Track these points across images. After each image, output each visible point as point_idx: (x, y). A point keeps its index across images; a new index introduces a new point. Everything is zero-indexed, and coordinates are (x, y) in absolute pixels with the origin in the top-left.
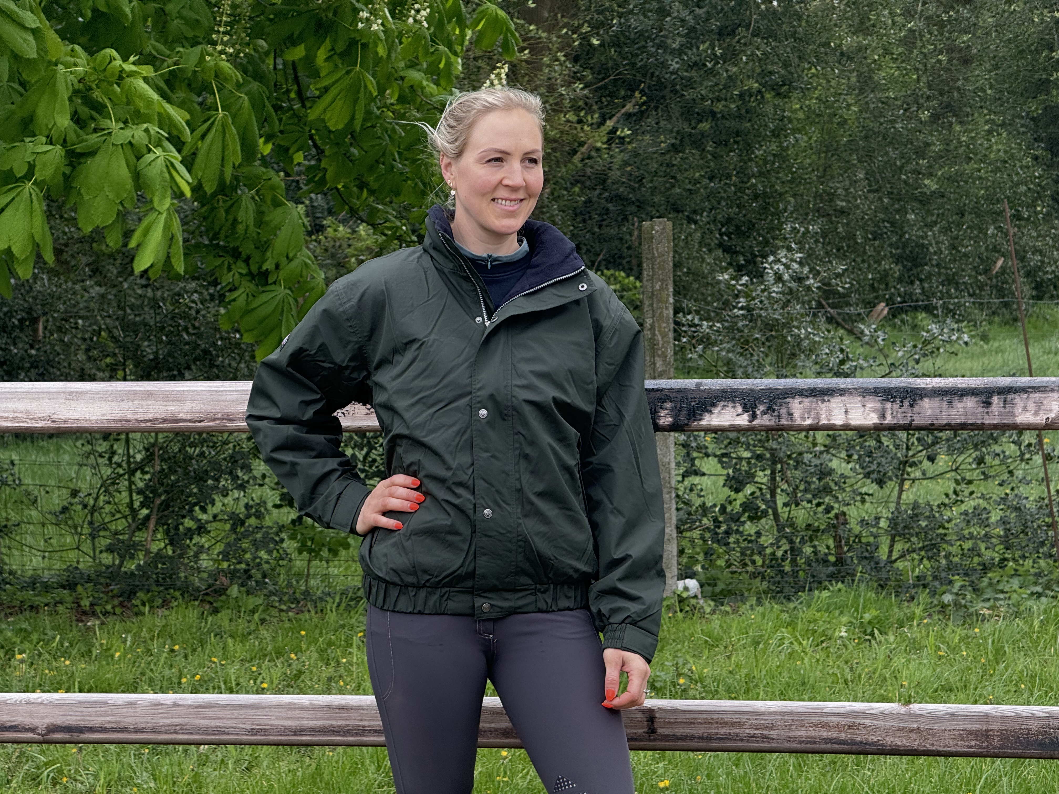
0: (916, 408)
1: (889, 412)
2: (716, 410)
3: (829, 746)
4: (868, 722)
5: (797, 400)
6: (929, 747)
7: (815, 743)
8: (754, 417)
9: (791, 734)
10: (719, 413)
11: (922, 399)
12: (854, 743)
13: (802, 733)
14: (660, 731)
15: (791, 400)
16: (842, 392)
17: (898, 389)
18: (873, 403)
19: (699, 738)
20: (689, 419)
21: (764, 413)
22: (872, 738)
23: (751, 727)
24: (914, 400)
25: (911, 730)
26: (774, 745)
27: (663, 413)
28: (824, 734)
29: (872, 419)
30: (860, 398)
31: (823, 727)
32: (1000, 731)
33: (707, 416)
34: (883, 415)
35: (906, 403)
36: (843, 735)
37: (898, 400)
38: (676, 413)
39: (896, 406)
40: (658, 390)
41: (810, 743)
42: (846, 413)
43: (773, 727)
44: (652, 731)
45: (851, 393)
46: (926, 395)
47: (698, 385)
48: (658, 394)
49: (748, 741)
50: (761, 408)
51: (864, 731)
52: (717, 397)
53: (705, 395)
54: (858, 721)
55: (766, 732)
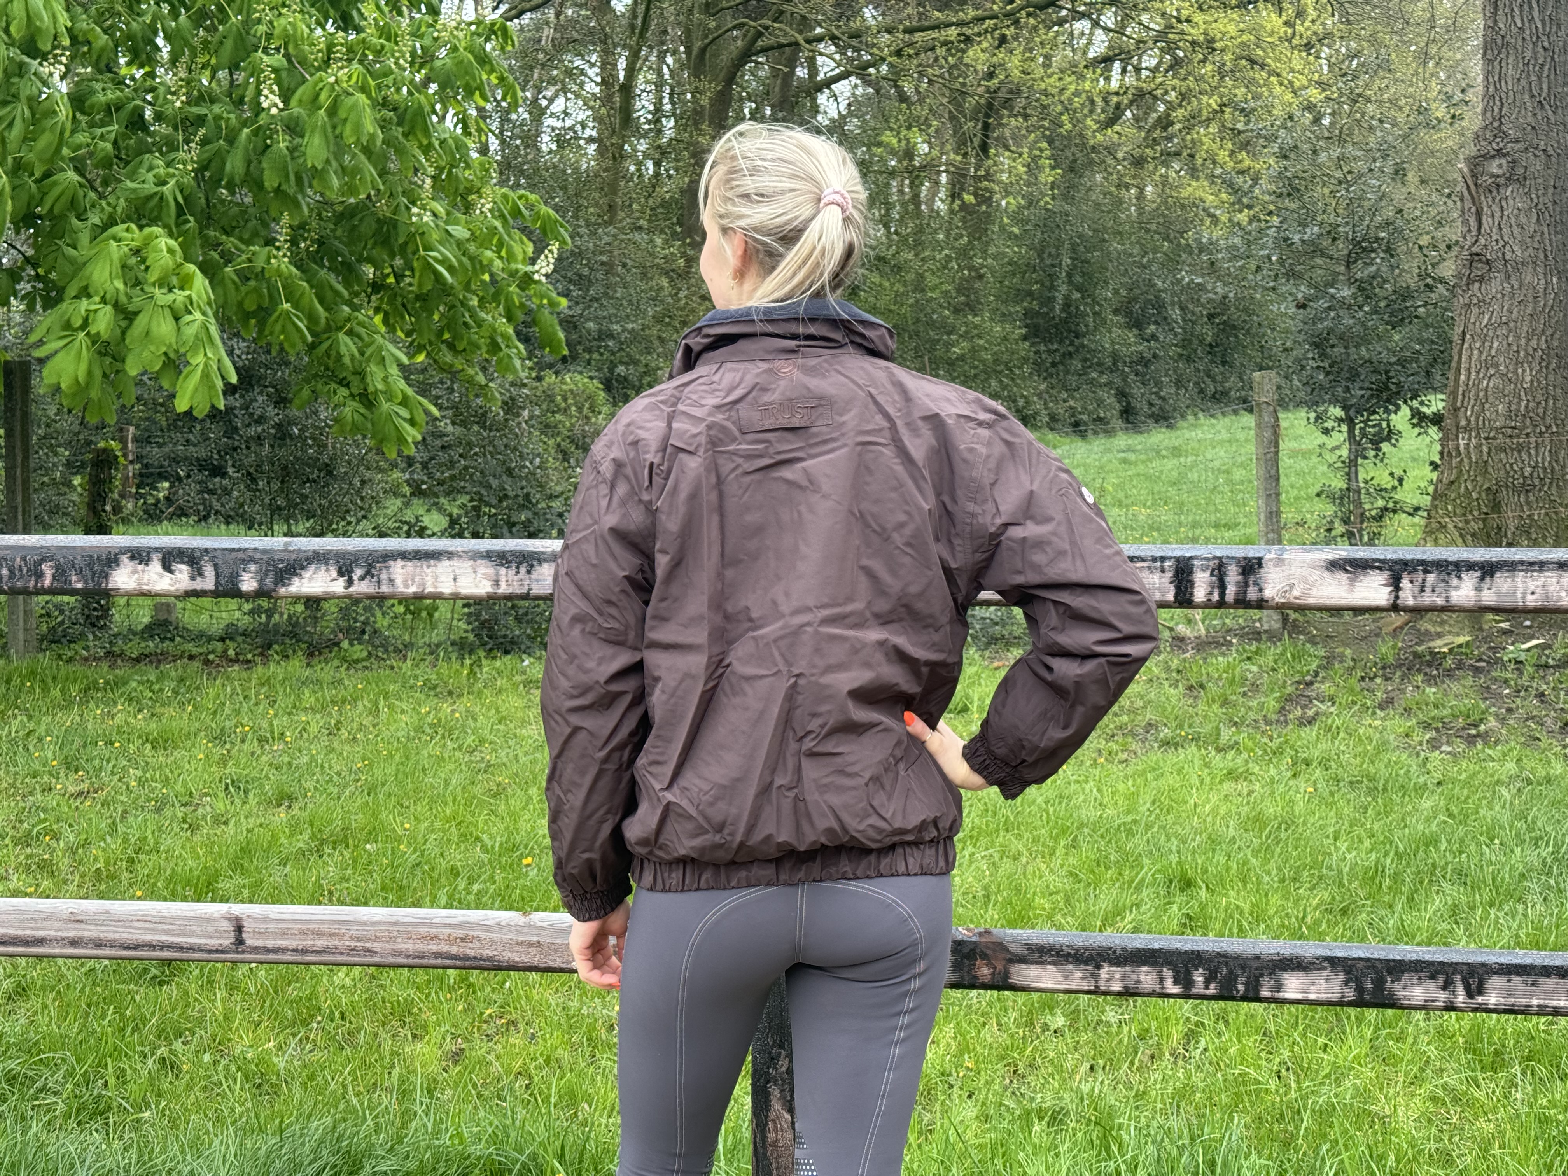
0: (534, 575)
1: (503, 580)
2: (306, 574)
3: (439, 961)
4: (483, 935)
5: (400, 563)
6: (551, 964)
7: (423, 957)
8: (350, 582)
9: (398, 947)
10: (311, 578)
11: (540, 564)
12: (466, 958)
13: (410, 947)
14: (249, 942)
15: (391, 563)
16: (450, 555)
17: (513, 553)
18: (485, 569)
19: (293, 950)
20: (276, 584)
21: (362, 578)
22: (487, 953)
23: (352, 938)
24: (532, 566)
25: (531, 945)
26: (377, 959)
27: (246, 577)
28: (434, 947)
29: (484, 588)
30: (471, 563)
31: (432, 939)
33: (296, 581)
34: (497, 583)
35: (523, 570)
36: (454, 950)
37: (514, 565)
38: (262, 576)
39: (512, 572)
40: (239, 550)
41: (418, 957)
42: (455, 580)
43: (376, 939)
44: (240, 942)
45: (460, 557)
46: (546, 561)
47: (287, 544)
48: (240, 555)
50: (358, 572)
51: (478, 945)
52: (307, 559)
53: (294, 556)
54: (471, 933)
55: (368, 945)
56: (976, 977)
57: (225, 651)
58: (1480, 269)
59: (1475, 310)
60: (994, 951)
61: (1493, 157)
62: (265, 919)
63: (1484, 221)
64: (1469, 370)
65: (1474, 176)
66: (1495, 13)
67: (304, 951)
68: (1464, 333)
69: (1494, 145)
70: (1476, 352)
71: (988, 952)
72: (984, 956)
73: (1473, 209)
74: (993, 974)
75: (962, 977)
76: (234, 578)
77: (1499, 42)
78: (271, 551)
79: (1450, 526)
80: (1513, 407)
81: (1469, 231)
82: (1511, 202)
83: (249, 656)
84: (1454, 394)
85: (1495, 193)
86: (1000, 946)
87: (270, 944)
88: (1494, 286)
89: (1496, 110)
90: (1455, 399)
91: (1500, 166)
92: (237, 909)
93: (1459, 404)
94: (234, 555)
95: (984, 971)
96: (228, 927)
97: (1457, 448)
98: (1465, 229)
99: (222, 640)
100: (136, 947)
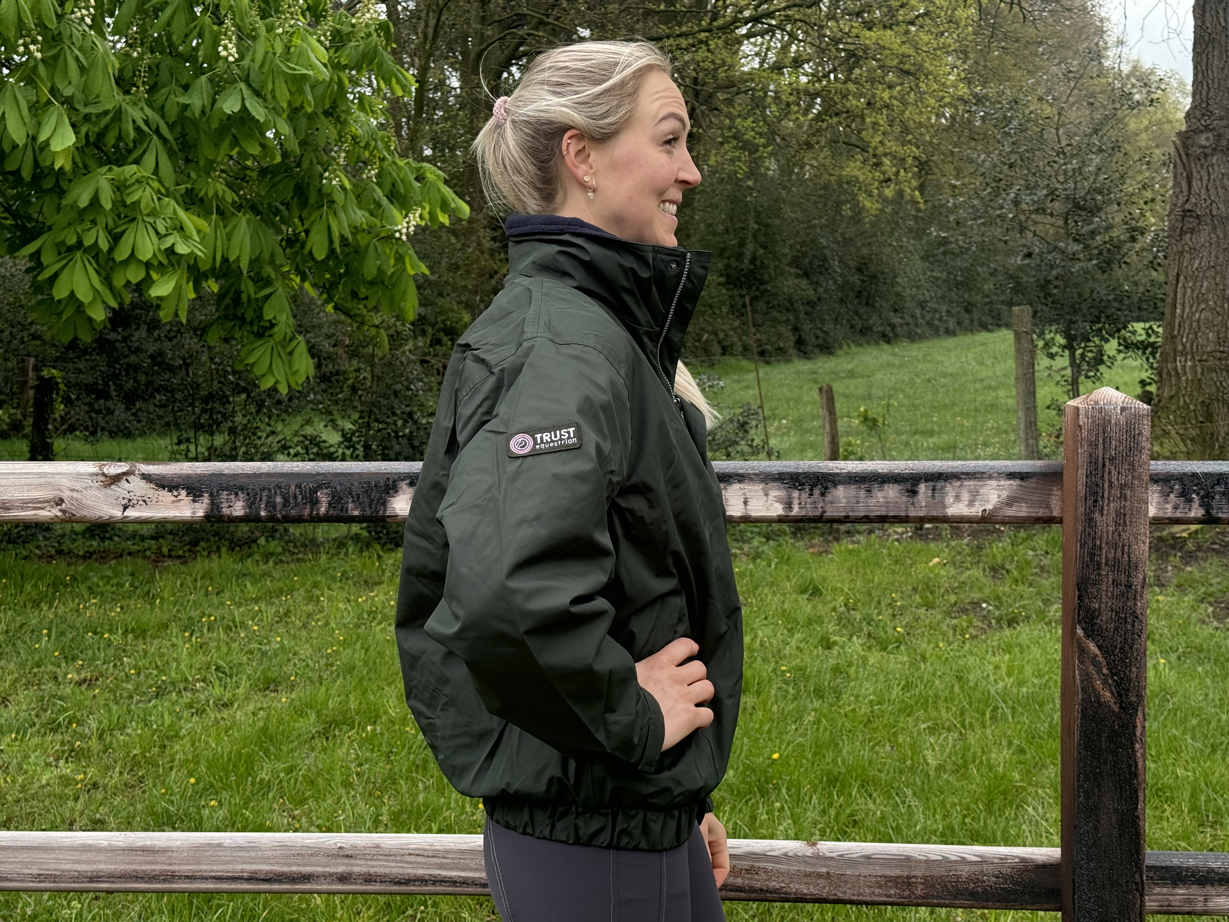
0: (828, 498)
1: (796, 502)
4: (769, 866)
6: (841, 896)
11: (835, 486)
12: (752, 890)
16: (741, 478)
17: (806, 475)
18: (776, 492)
22: (774, 884)
24: (826, 488)
25: (820, 876)
29: (777, 510)
30: (761, 486)
32: (925, 878)
34: (789, 505)
35: (817, 492)
37: (807, 488)
39: (805, 495)
42: (745, 503)
45: (751, 480)
46: (841, 483)
51: (764, 877)
54: (757, 864)
57: (159, 548)
58: (1191, 223)
59: (1187, 256)
61: (1202, 131)
63: (1194, 183)
64: (1183, 305)
65: (1185, 147)
66: (1203, 15)
68: (1178, 275)
69: (1203, 122)
70: (1189, 290)
73: (1185, 174)
77: (1206, 38)
79: (1173, 432)
80: (1222, 335)
81: (1181, 192)
82: (1216, 168)
83: (181, 553)
84: (1171, 324)
85: (1203, 161)
88: (1203, 237)
89: (1204, 93)
90: (1173, 328)
91: (1207, 139)
93: (1176, 333)
97: (1176, 369)
98: (1177, 191)
99: (153, 538)
100: (407, 882)
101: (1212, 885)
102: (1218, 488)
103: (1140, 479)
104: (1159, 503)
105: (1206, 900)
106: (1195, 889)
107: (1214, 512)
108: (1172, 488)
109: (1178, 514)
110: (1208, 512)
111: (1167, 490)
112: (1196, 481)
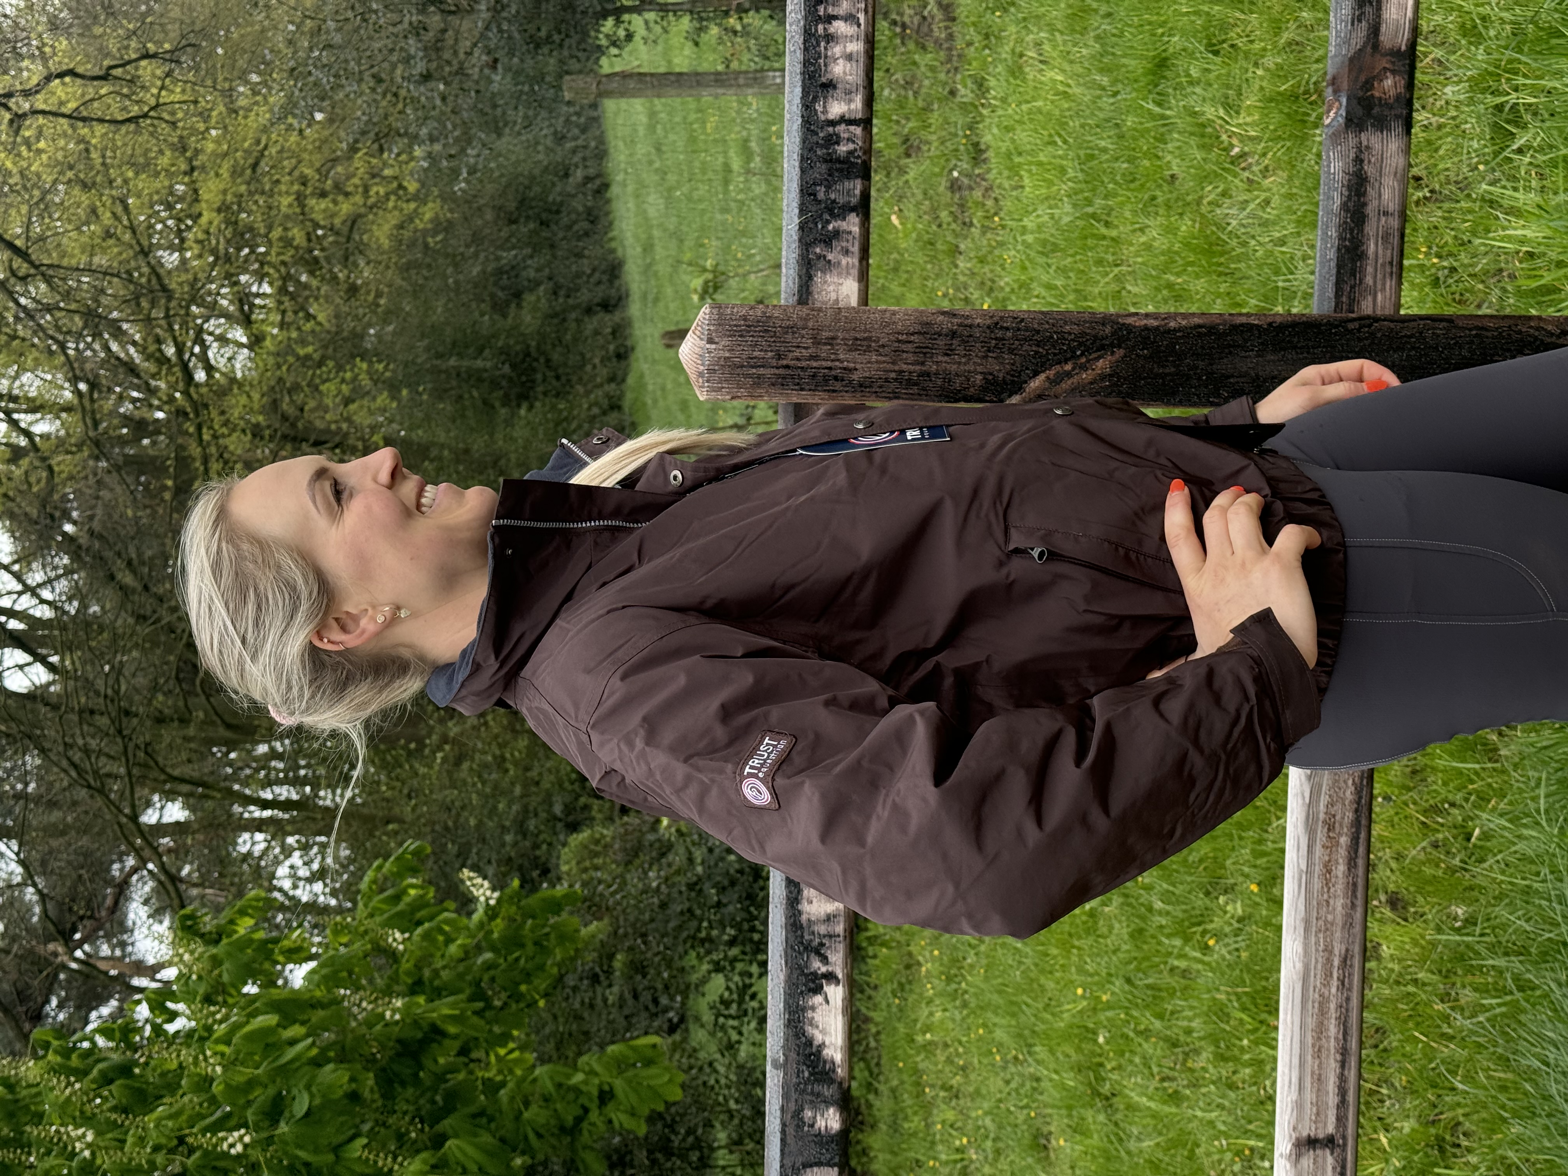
2: (819, 1038)
3: (1360, 862)
4: (1324, 800)
5: (805, 907)
7: (1355, 885)
8: (830, 977)
9: (1339, 920)
10: (824, 1032)
12: (1356, 824)
13: (1339, 904)
14: (1331, 1129)
15: (804, 918)
19: (1343, 1067)
20: (832, 1081)
21: (825, 960)
22: (1349, 794)
23: (1326, 984)
26: (1356, 951)
27: (821, 1123)
28: (1341, 869)
31: (1329, 872)
33: (828, 1052)
36: (1344, 840)
38: (820, 1102)
40: (783, 1132)
41: (1354, 892)
43: (1328, 950)
44: (1329, 1142)
47: (776, 1065)
48: (790, 1131)
49: (1350, 989)
50: (816, 965)
51: (1338, 806)
52: (797, 1036)
53: (793, 1055)
54: (1322, 816)
55: (1336, 963)
56: (1398, 98)
60: (1361, 70)
62: (1299, 1105)
67: (1344, 1052)
71: (1363, 78)
72: (1368, 85)
74: (1394, 72)
75: (1397, 117)
76: (822, 1139)
78: (785, 1086)
86: (1355, 62)
87: (1332, 1099)
92: (1283, 1144)
94: (790, 1140)
95: (1390, 85)
96: (1307, 1161)
101: (1365, 204)
102: (821, 196)
103: (806, 319)
104: (839, 275)
105: (1386, 213)
106: (1370, 228)
107: (854, 201)
108: (819, 257)
109: (856, 249)
110: (853, 209)
111: (822, 262)
112: (811, 225)
